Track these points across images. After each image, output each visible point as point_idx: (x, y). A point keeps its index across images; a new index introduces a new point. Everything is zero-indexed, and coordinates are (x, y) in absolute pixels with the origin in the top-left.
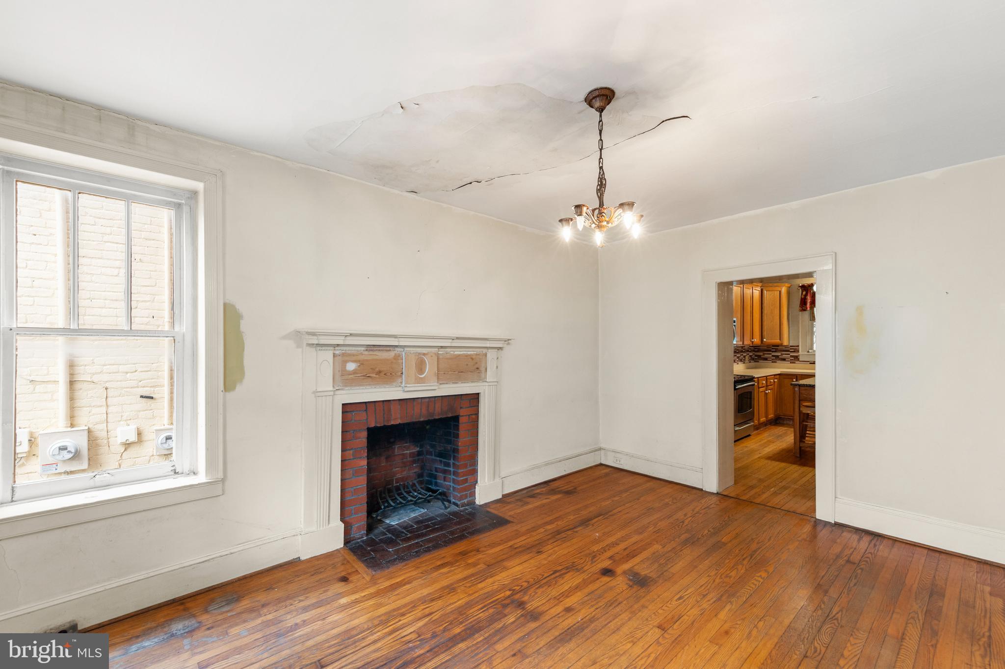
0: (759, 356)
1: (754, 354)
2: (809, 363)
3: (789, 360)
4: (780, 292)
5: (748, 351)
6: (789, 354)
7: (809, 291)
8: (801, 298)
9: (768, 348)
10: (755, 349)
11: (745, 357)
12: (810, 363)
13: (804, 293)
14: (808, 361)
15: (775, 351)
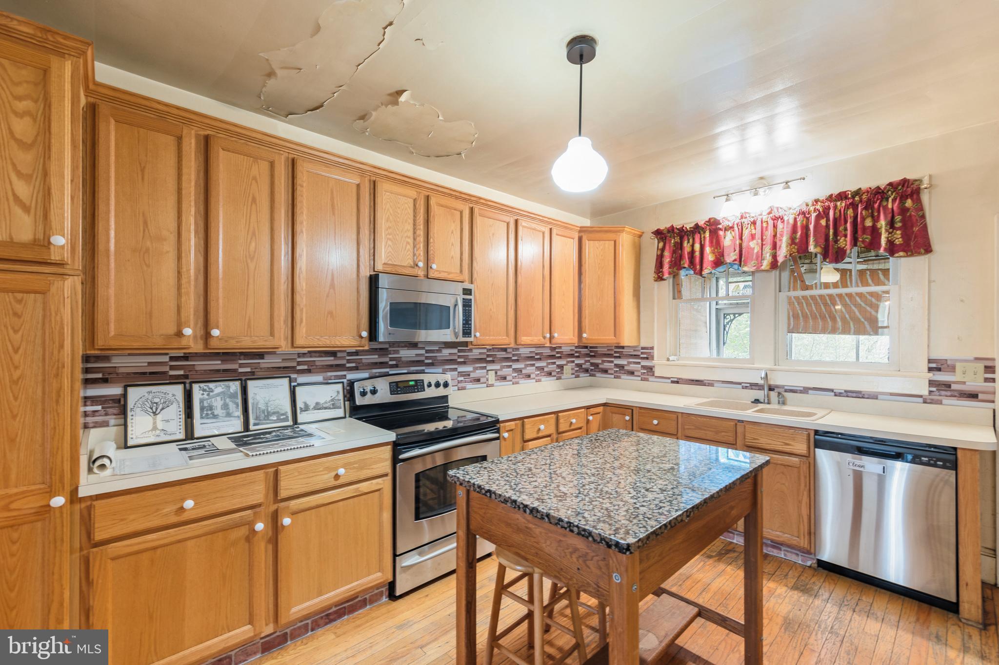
0: (596, 365)
1: (586, 361)
2: (669, 381)
3: (640, 374)
4: (615, 242)
5: (572, 355)
6: (639, 363)
7: (667, 242)
8: (657, 255)
9: (608, 350)
10: (591, 352)
11: (561, 367)
12: (673, 382)
13: (661, 245)
14: (669, 378)
15: (619, 357)
